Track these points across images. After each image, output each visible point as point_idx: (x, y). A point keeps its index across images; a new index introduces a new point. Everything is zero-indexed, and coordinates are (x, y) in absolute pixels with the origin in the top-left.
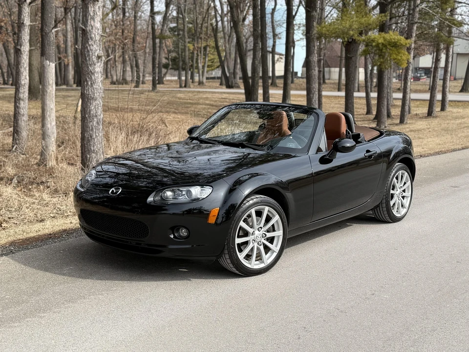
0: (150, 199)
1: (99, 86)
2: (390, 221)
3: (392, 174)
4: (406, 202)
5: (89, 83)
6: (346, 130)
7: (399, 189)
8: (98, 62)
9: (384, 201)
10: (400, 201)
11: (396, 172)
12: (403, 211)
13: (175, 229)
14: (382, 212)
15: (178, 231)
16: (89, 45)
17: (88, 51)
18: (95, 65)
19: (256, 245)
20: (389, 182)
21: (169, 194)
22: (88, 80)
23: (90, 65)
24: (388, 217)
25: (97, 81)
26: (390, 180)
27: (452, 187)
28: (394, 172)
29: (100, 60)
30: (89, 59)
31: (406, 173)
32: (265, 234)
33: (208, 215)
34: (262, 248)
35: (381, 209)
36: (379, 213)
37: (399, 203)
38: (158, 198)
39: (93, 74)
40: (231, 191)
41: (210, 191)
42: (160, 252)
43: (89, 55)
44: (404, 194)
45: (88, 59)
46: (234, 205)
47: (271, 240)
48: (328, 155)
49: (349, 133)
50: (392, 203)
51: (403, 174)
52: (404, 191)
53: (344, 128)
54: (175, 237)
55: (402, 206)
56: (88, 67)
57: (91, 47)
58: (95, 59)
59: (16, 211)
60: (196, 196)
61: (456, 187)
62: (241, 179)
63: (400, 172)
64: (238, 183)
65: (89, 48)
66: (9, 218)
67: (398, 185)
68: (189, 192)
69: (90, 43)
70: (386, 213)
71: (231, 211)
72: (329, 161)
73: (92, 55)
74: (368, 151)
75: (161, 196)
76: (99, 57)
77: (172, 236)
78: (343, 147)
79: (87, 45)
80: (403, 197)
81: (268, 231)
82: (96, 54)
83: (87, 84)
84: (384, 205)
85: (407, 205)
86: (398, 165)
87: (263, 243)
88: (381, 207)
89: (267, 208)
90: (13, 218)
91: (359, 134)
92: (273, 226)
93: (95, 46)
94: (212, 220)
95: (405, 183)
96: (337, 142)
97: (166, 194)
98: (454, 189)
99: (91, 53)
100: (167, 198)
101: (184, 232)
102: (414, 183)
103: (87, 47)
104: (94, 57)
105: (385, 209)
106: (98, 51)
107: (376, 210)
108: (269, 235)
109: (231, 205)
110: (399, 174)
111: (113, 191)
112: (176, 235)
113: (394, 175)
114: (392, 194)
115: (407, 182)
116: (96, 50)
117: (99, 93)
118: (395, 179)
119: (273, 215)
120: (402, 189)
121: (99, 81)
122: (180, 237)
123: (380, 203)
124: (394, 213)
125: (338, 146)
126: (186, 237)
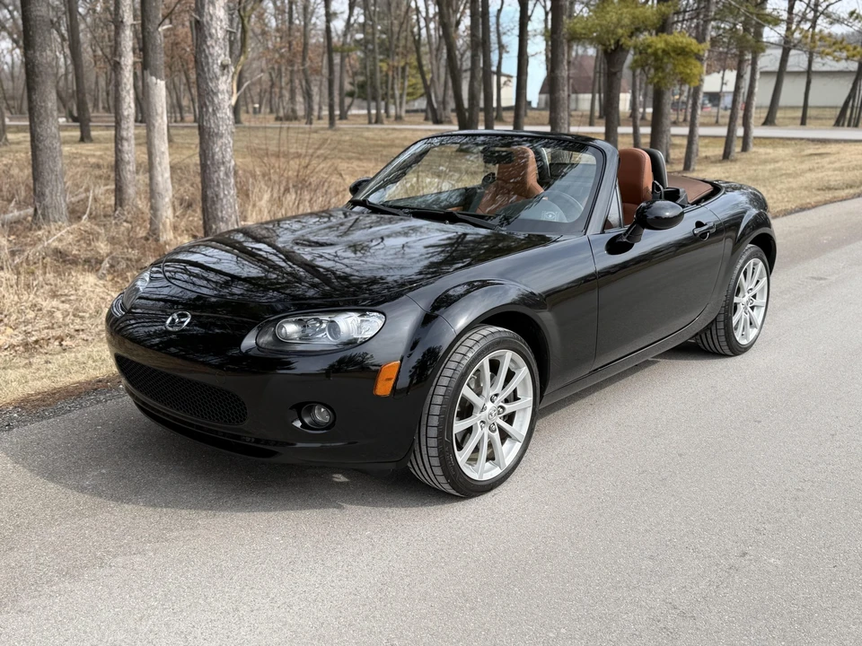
0: (249, 342)
1: (226, 114)
2: (730, 353)
3: (738, 267)
4: (758, 315)
5: (210, 110)
6: (653, 183)
7: (746, 294)
8: (223, 75)
9: (722, 318)
10: (748, 316)
11: (745, 262)
12: (753, 333)
13: (302, 408)
14: (715, 337)
15: (310, 411)
16: (208, 47)
17: (206, 57)
18: (218, 79)
19: (486, 430)
20: (732, 283)
21: (291, 329)
22: (208, 103)
23: (211, 80)
24: (727, 347)
25: (222, 105)
26: (736, 272)
27: (813, 278)
28: (744, 257)
29: (226, 71)
30: (209, 70)
31: (761, 264)
32: (501, 407)
33: (377, 372)
34: (496, 435)
35: (714, 332)
36: (710, 340)
37: (745, 320)
38: (266, 339)
39: (216, 94)
40: (428, 319)
41: (380, 323)
42: (272, 454)
43: (208, 63)
44: (755, 302)
45: (206, 69)
46: (434, 349)
47: (510, 418)
48: (625, 234)
49: (659, 189)
50: (735, 320)
51: (755, 264)
52: (754, 297)
53: (648, 180)
54: (304, 425)
55: (751, 324)
56: (207, 84)
57: (211, 49)
58: (217, 69)
59: (91, 317)
60: (349, 335)
61: (821, 279)
62: (451, 293)
63: (752, 261)
64: (445, 302)
65: (207, 52)
66: (77, 331)
67: (746, 285)
68: (333, 327)
69: (209, 43)
70: (723, 339)
71: (426, 363)
72: (627, 247)
73: (213, 63)
74: (699, 224)
75: (274, 335)
76: (224, 67)
77: (298, 424)
78: (657, 218)
79: (205, 47)
80: (752, 308)
81: (506, 401)
82: (219, 62)
83: (207, 110)
84: (721, 325)
85: (759, 322)
86: (749, 247)
87: (498, 425)
88: (714, 328)
89: (509, 354)
90: (83, 330)
91: (678, 191)
92: (515, 391)
93: (217, 48)
94: (383, 388)
95: (758, 281)
96: (644, 208)
97: (283, 330)
98: (818, 282)
99: (210, 60)
100: (287, 337)
101: (322, 415)
102: (771, 278)
103: (204, 50)
104: (215, 66)
105: (722, 333)
106: (223, 56)
107: (703, 336)
108: (509, 408)
109: (429, 350)
110: (749, 265)
111: (173, 320)
112: (307, 420)
113: (742, 268)
114: (736, 304)
115: (761, 278)
116: (219, 55)
117: (227, 125)
118: (742, 275)
119: (518, 368)
120: (752, 293)
121: (226, 107)
122: (317, 425)
123: (712, 323)
124: (738, 339)
125: (646, 216)
126: (329, 426)
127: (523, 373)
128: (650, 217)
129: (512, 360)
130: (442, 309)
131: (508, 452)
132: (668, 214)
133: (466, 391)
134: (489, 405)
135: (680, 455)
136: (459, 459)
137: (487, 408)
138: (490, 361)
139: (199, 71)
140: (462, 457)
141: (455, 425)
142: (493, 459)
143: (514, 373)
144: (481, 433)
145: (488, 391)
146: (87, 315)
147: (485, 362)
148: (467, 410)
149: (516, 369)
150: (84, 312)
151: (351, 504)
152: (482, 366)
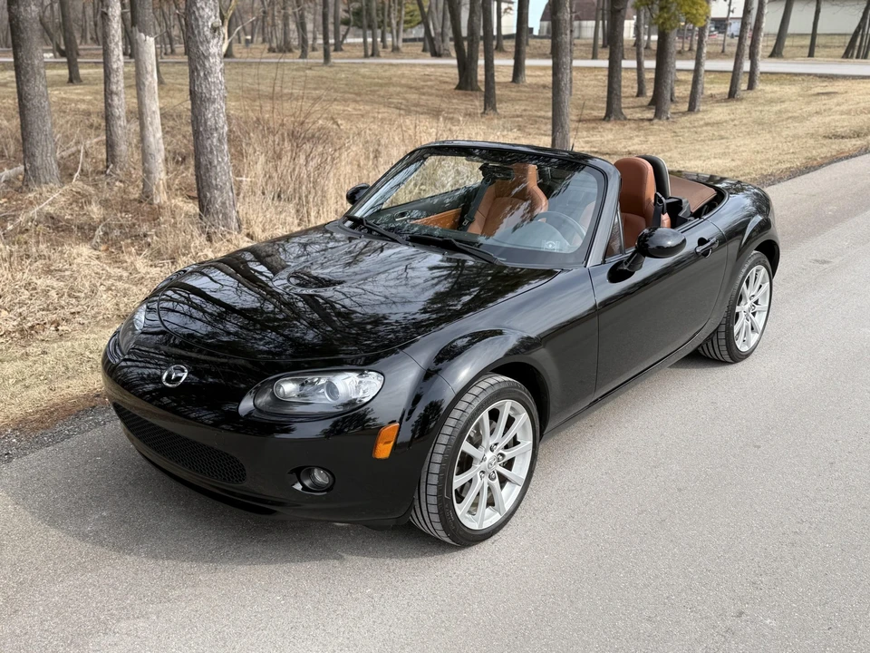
0: (246, 405)
1: (217, 78)
2: (727, 358)
3: (741, 276)
4: (759, 320)
5: (202, 74)
6: (656, 195)
7: (749, 301)
8: (214, 37)
9: (723, 328)
10: (749, 323)
11: (750, 268)
12: (754, 338)
13: (301, 472)
14: (716, 346)
15: (309, 474)
16: (198, 9)
17: (196, 19)
18: (209, 42)
19: (486, 479)
20: (735, 292)
21: (288, 388)
22: (199, 68)
23: (201, 43)
25: (213, 69)
26: (738, 282)
28: (747, 266)
29: (216, 34)
30: (199, 32)
31: (764, 270)
32: (502, 455)
34: (496, 483)
35: (715, 342)
36: (711, 349)
37: (747, 327)
38: (264, 399)
39: (207, 58)
43: (198, 26)
44: (757, 308)
45: (196, 32)
46: (436, 403)
47: (509, 464)
48: (626, 262)
49: (661, 201)
50: (736, 328)
51: (757, 271)
52: (756, 303)
53: (650, 190)
54: (305, 488)
55: (752, 329)
56: (198, 47)
57: (201, 11)
58: (208, 33)
60: (348, 396)
63: (754, 269)
64: (449, 354)
65: (197, 14)
67: (748, 292)
68: (331, 389)
69: (198, 5)
70: (724, 348)
72: (628, 274)
73: (204, 26)
74: (701, 242)
75: (273, 394)
76: (215, 29)
77: (299, 487)
78: (659, 248)
79: (195, 9)
80: (754, 314)
81: (506, 447)
82: (210, 24)
83: (199, 75)
84: (722, 335)
85: (761, 326)
86: (753, 254)
87: (497, 472)
88: (715, 338)
89: (509, 403)
91: (680, 202)
92: (515, 437)
93: (207, 10)
94: (384, 451)
95: (761, 286)
96: (646, 235)
97: (281, 390)
99: (200, 23)
100: (285, 396)
102: (774, 280)
103: (194, 12)
104: (206, 29)
105: (723, 342)
106: (213, 17)
107: (705, 347)
108: (508, 454)
109: (431, 404)
110: (751, 274)
111: (170, 375)
112: (307, 483)
113: (744, 277)
114: (738, 314)
115: (763, 283)
116: (209, 17)
117: (219, 90)
118: (744, 284)
119: (518, 413)
120: (755, 299)
121: (218, 71)
122: (318, 487)
123: (713, 333)
124: (739, 347)
125: (647, 245)
126: (329, 489)
127: (523, 418)
128: (652, 246)
129: (512, 408)
130: (445, 362)
131: (508, 496)
132: (670, 243)
133: (466, 447)
134: (489, 455)
135: (680, 490)
136: (459, 513)
137: (486, 457)
138: (490, 412)
139: (189, 34)
140: (461, 510)
141: (455, 481)
142: (493, 505)
143: (514, 419)
144: (481, 483)
145: (488, 441)
146: (83, 295)
147: (485, 415)
148: (467, 462)
149: (516, 414)
150: (79, 292)
151: (352, 554)
152: (482, 420)
